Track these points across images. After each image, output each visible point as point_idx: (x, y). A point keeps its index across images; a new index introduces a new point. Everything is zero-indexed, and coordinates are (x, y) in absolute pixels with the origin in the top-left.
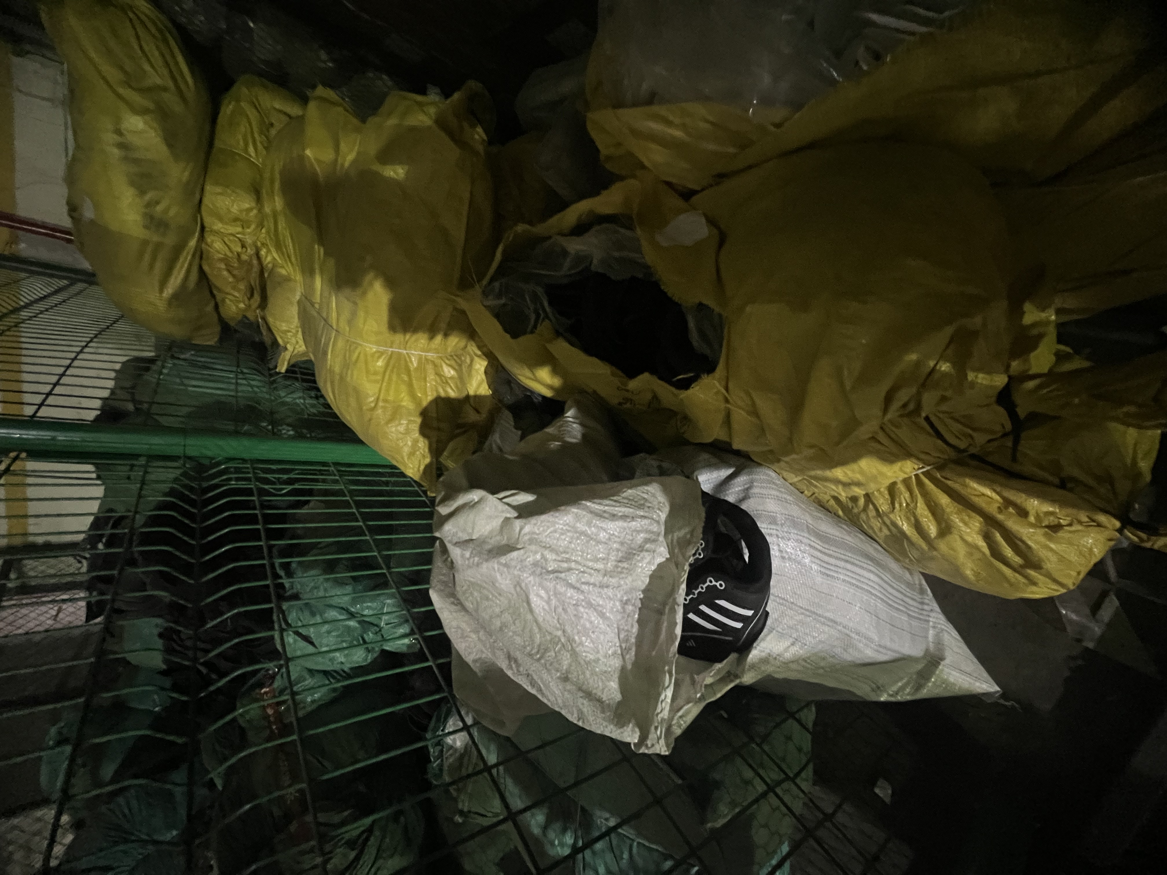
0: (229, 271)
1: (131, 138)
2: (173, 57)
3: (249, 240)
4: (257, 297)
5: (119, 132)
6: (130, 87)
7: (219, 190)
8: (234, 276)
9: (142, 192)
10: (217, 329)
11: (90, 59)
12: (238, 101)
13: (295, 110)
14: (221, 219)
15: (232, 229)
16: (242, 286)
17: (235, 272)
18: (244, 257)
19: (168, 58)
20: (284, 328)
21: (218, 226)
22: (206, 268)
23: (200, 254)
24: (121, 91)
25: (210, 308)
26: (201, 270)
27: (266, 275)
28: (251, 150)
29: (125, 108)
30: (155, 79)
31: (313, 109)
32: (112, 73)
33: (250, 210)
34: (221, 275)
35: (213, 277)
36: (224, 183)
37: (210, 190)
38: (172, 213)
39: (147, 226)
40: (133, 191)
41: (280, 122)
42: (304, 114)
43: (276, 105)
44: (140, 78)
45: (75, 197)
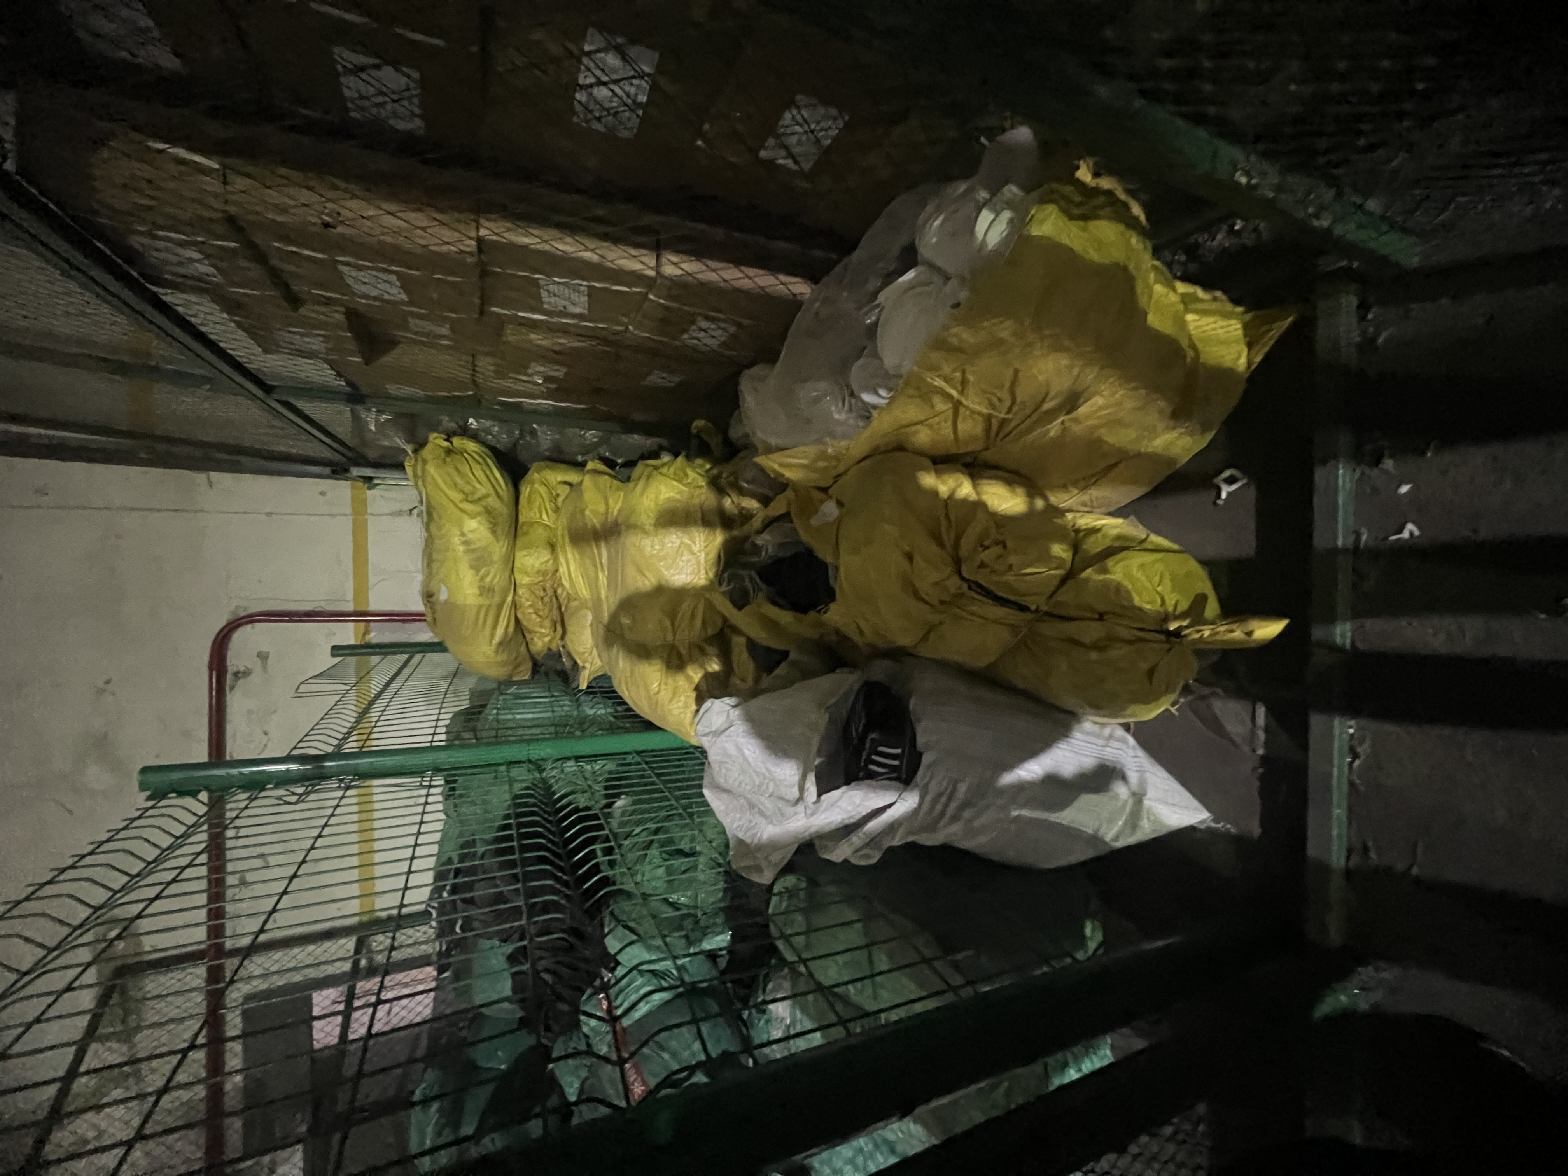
0: (536, 613)
1: (470, 536)
2: (492, 472)
3: (547, 585)
4: (559, 629)
5: (463, 534)
6: (467, 501)
7: (525, 553)
8: (540, 616)
9: (478, 571)
10: (530, 665)
11: (442, 491)
12: (531, 483)
13: (573, 477)
14: (526, 574)
15: (536, 580)
16: (547, 623)
17: (541, 613)
18: (545, 600)
19: (488, 473)
20: (581, 649)
21: (527, 580)
22: (520, 615)
23: (515, 605)
24: (461, 505)
25: (523, 649)
26: (517, 620)
27: (563, 609)
28: (545, 517)
29: (465, 516)
30: (482, 490)
31: (588, 480)
32: (456, 496)
33: (547, 562)
34: (530, 619)
35: (525, 623)
36: (528, 547)
37: (519, 555)
38: (496, 580)
39: (481, 595)
40: (472, 572)
41: (564, 491)
42: (582, 481)
43: (559, 479)
44: (473, 493)
45: (433, 587)
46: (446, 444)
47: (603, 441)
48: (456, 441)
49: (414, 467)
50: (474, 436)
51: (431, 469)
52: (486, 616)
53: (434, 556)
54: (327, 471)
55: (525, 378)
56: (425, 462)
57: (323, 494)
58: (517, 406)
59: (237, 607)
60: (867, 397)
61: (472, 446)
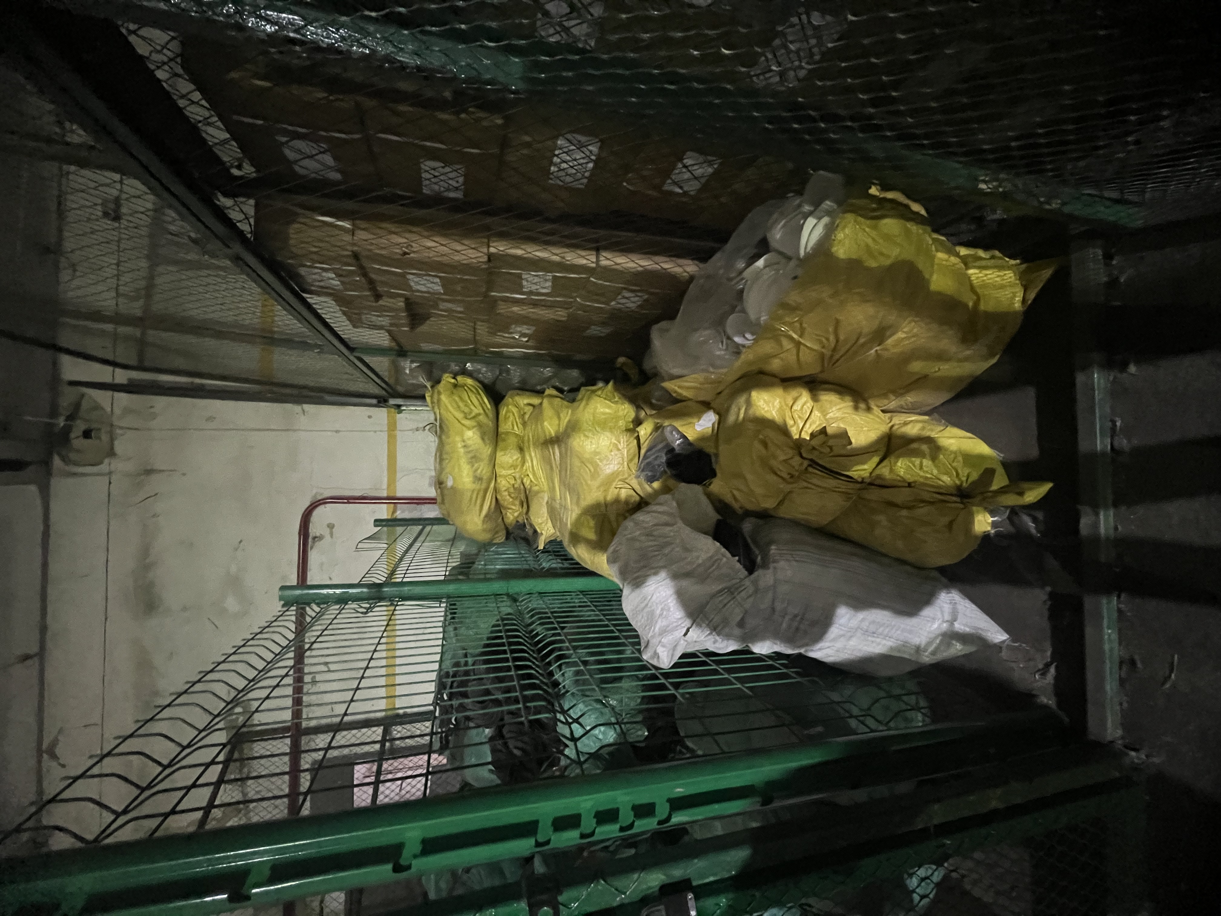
0: (509, 496)
1: (469, 442)
3: (517, 476)
4: (525, 506)
5: (464, 441)
6: (466, 419)
7: (502, 453)
8: (512, 498)
9: (472, 465)
10: (504, 532)
11: (450, 412)
12: (508, 406)
13: (536, 401)
14: (503, 468)
15: (510, 472)
16: (517, 502)
17: (513, 496)
18: (516, 486)
20: (540, 521)
21: (504, 472)
22: (498, 497)
23: (496, 490)
24: (462, 422)
25: (500, 520)
26: (496, 498)
27: (528, 493)
28: (516, 428)
29: (464, 428)
30: (476, 411)
31: (546, 402)
32: (460, 416)
33: (517, 459)
34: (506, 499)
35: (502, 502)
36: (505, 449)
37: (499, 454)
38: (484, 472)
39: (474, 483)
40: (468, 467)
41: (529, 409)
42: (541, 404)
43: (526, 401)
44: (471, 413)
45: (443, 477)
46: (453, 381)
47: (555, 375)
48: (460, 378)
49: (432, 397)
50: (470, 374)
51: (443, 397)
52: (477, 497)
53: (445, 456)
54: (374, 401)
55: (507, 335)
56: (439, 393)
57: (370, 417)
58: (500, 354)
59: (316, 494)
60: (738, 339)
61: (469, 381)
